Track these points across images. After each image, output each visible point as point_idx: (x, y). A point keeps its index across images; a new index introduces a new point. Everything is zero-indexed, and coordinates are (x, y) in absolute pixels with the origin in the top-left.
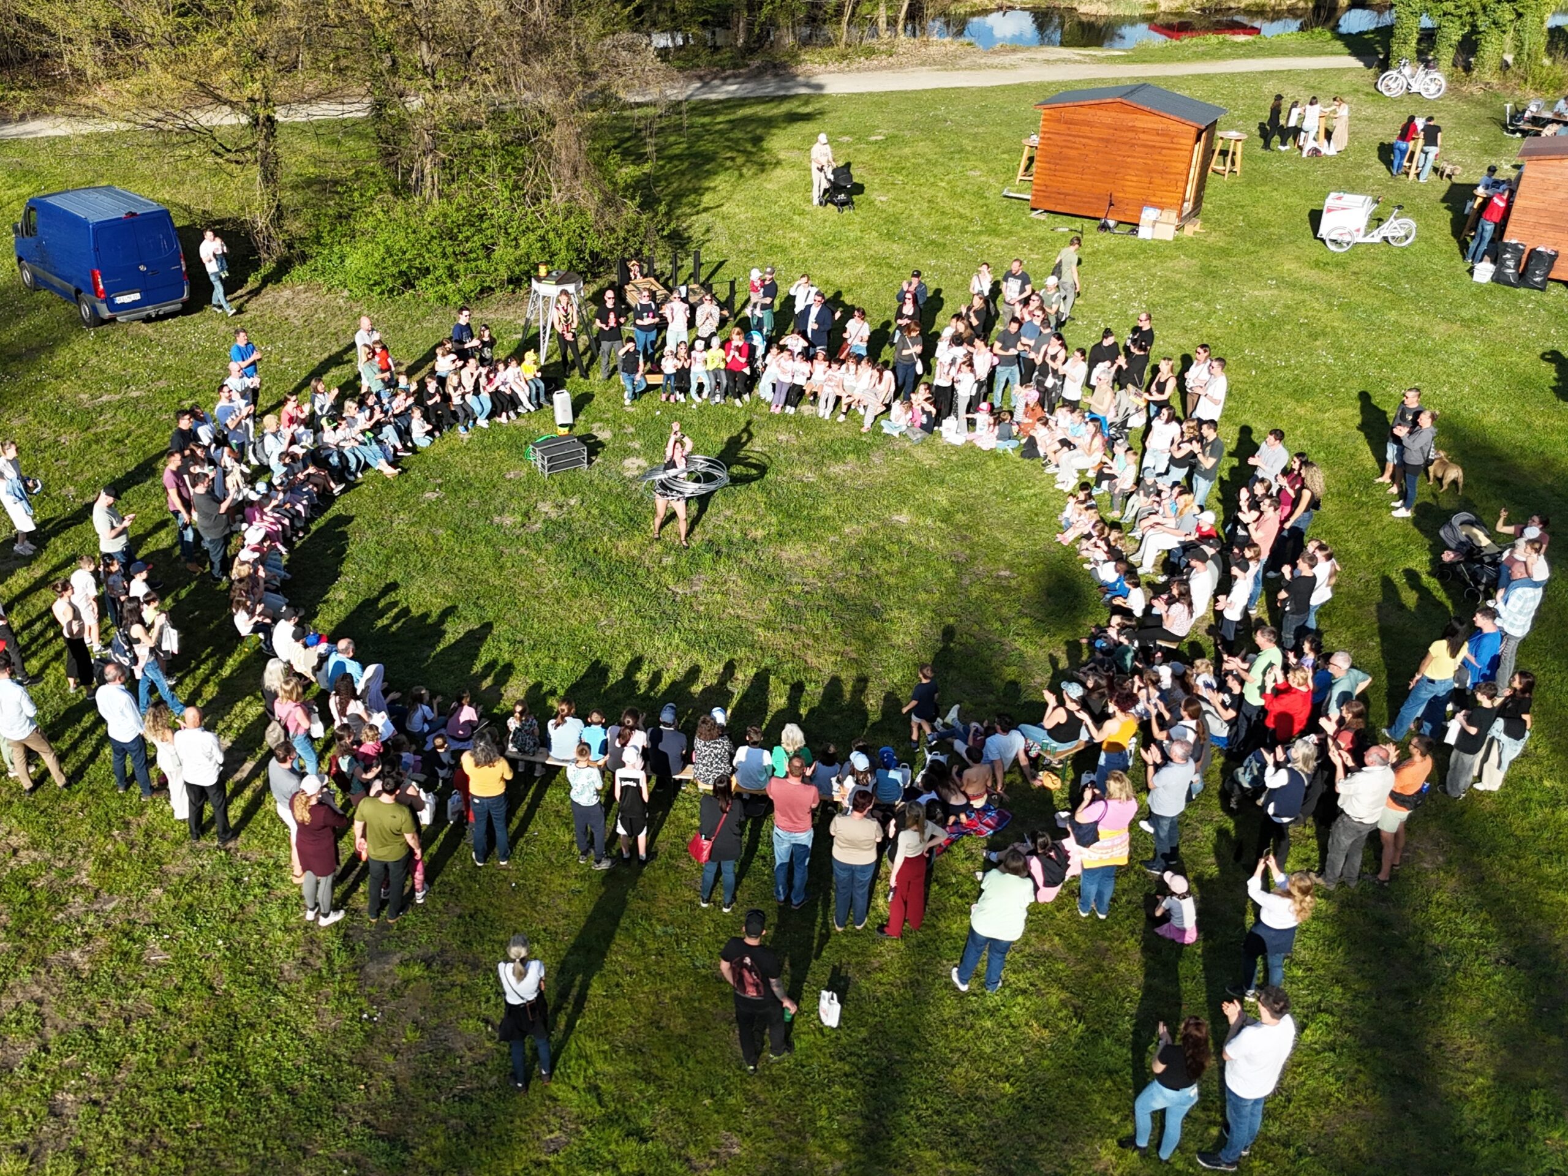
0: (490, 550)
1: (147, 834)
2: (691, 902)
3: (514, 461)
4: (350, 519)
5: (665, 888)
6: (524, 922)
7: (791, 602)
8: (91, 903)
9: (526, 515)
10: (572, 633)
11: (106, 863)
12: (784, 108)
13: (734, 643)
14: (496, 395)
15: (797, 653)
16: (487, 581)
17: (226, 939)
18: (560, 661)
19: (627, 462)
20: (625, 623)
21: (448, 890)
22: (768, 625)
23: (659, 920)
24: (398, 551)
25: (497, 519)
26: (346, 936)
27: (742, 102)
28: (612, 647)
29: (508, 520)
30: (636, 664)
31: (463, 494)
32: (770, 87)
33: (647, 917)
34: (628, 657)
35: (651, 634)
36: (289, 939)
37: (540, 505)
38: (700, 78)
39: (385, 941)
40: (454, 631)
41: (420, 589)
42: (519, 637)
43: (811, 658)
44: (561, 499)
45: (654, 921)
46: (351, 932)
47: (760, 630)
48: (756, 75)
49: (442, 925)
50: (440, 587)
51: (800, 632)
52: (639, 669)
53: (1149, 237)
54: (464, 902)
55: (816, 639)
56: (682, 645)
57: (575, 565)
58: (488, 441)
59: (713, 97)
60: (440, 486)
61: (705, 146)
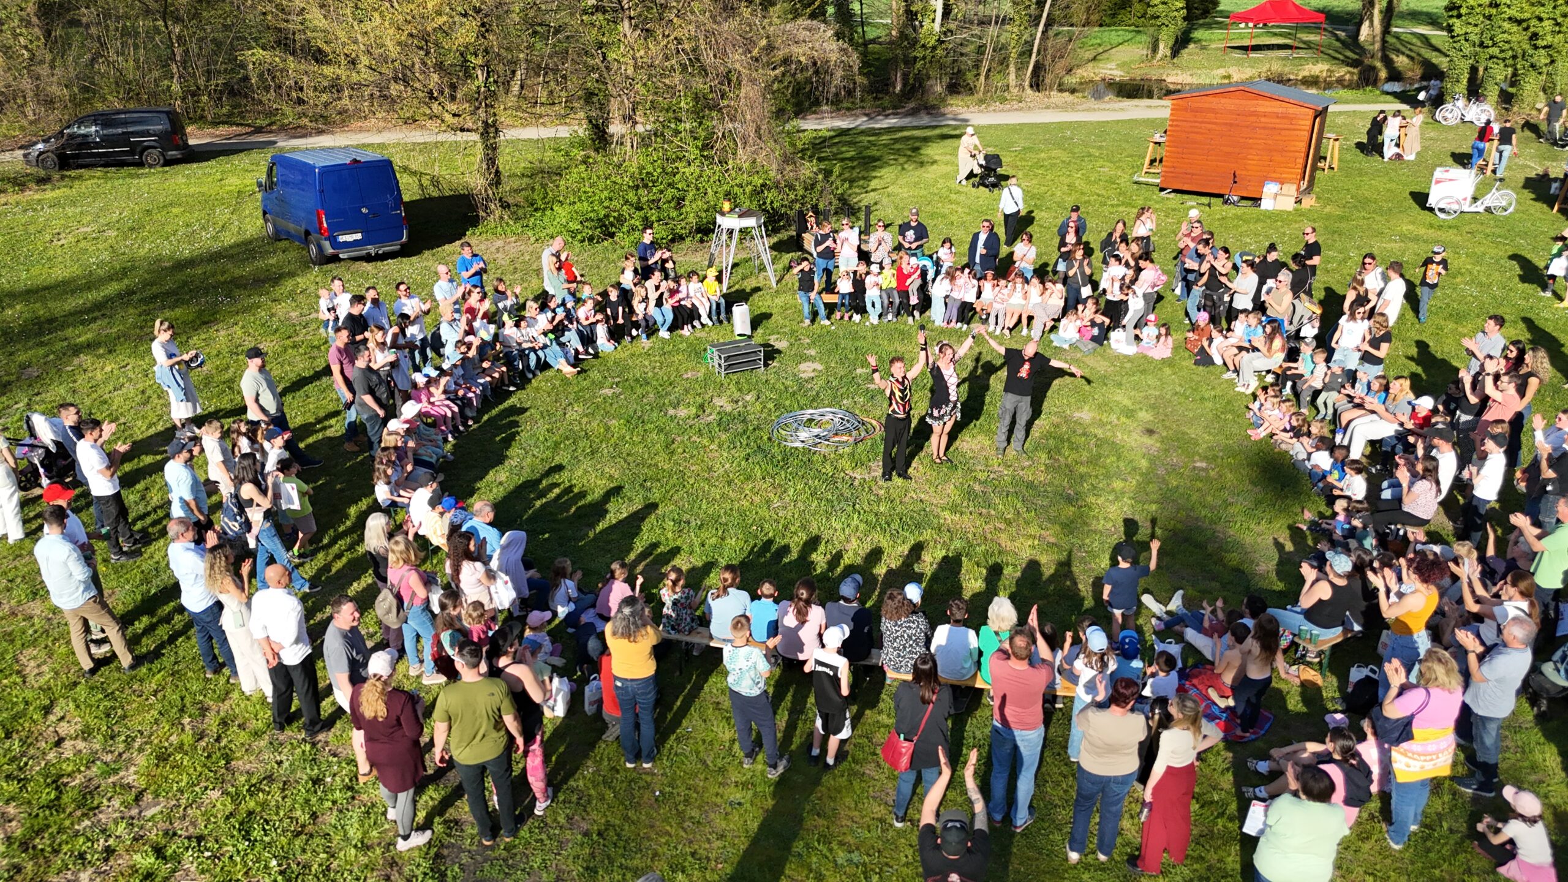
0: (662, 437)
1: (224, 723)
2: (882, 820)
3: (691, 364)
4: (523, 410)
5: (848, 801)
6: (667, 843)
7: (977, 487)
8: (128, 807)
9: (701, 407)
10: (742, 513)
11: (162, 757)
12: (937, 132)
13: (918, 526)
14: (678, 310)
15: (989, 536)
16: (656, 465)
17: (283, 858)
18: (728, 541)
19: (803, 366)
20: (800, 504)
21: (574, 798)
22: (954, 508)
23: (841, 844)
24: (567, 438)
25: (671, 412)
26: (438, 856)
27: (902, 129)
28: (786, 527)
29: (682, 412)
30: (813, 543)
31: (639, 391)
32: (925, 120)
33: (825, 839)
34: (803, 537)
35: (828, 515)
36: (363, 860)
37: (716, 400)
38: (866, 115)
39: (487, 865)
40: (617, 512)
41: (586, 472)
42: (686, 517)
43: (1004, 539)
44: (737, 395)
45: (834, 845)
46: (445, 852)
47: (947, 514)
48: (914, 112)
49: (561, 845)
50: (607, 470)
51: (989, 515)
52: (816, 550)
53: (1270, 208)
54: (594, 815)
55: (1009, 523)
56: (862, 526)
57: (748, 451)
58: (667, 348)
59: (877, 126)
60: (617, 384)
61: (873, 152)
